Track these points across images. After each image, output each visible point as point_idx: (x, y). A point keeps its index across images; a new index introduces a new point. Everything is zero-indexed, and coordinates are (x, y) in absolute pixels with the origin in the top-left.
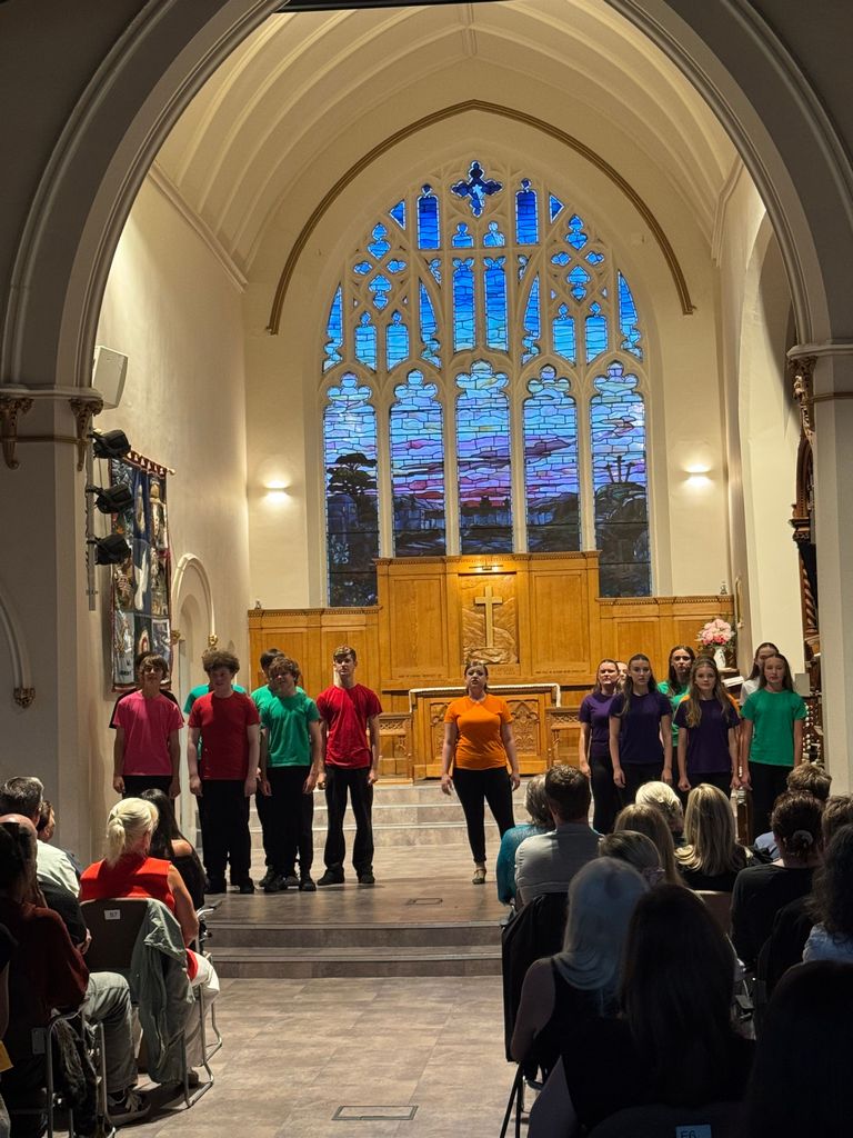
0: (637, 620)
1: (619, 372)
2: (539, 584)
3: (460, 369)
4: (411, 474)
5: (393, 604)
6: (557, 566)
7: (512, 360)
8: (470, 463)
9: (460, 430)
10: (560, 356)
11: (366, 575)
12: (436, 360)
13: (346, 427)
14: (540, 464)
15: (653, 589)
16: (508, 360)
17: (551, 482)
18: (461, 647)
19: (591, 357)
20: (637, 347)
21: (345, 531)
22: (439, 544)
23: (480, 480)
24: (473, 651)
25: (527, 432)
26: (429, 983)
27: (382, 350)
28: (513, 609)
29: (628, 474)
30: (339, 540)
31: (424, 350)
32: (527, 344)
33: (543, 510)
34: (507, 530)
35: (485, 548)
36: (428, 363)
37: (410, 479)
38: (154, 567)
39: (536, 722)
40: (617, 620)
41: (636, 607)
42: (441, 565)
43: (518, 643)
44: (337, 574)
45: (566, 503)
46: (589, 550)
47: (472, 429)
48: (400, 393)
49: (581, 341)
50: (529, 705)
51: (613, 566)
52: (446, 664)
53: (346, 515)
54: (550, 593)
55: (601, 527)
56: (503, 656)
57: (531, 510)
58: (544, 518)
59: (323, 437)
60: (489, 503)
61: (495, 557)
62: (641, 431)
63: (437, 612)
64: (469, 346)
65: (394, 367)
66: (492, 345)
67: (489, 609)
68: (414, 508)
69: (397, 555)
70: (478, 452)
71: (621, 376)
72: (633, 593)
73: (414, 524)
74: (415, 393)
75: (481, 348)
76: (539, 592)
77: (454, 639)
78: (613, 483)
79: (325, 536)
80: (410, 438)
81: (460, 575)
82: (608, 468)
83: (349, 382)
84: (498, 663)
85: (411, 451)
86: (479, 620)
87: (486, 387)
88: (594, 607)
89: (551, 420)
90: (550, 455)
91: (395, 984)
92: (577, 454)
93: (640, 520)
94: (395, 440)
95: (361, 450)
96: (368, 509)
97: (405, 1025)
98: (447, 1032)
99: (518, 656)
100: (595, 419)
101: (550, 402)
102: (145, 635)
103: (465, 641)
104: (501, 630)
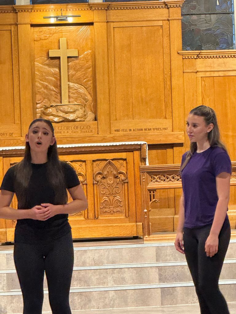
0: (221, 74)
2: (118, 36)
6: (137, 17)
18: (34, 103)
24: (46, 108)
28: (90, 63)
39: (124, 182)
40: (200, 75)
41: (221, 60)
42: (11, 15)
43: (95, 100)
50: (117, 164)
51: (195, 17)
52: (18, 121)
54: (129, 45)
56: (80, 113)
61: (70, 6)
63: (7, 66)
67: (64, 62)
76: (118, 44)
77: (26, 95)
81: (32, 25)
84: (74, 121)
86: (53, 75)
88: (177, 61)
99: (95, 112)
103: (38, 97)
104: (76, 85)
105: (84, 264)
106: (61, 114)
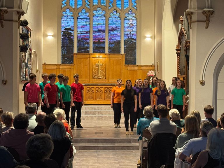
0: (133, 70)
1: (131, 12)
2: (111, 61)
3: (94, 9)
4: (82, 34)
5: (77, 64)
6: (115, 57)
7: (107, 8)
8: (96, 32)
9: (94, 24)
10: (118, 8)
11: (70, 57)
12: (89, 7)
13: (66, 21)
14: (112, 33)
15: (137, 63)
16: (106, 8)
17: (114, 37)
18: (93, 74)
19: (125, 8)
20: (135, 7)
21: (66, 46)
22: (88, 50)
23: (98, 36)
24: (95, 76)
25: (109, 25)
26: (107, 152)
27: (76, 3)
28: (105, 66)
29: (132, 36)
30: (64, 48)
31: (86, 4)
32: (110, 4)
33: (113, 43)
34: (104, 48)
35: (98, 52)
36: (86, 7)
37: (82, 35)
38: (29, 53)
40: (128, 70)
41: (133, 67)
42: (89, 55)
43: (106, 74)
44: (63, 56)
45: (118, 42)
46: (123, 53)
47: (97, 24)
48: (80, 14)
49: (122, 5)
50: (110, 88)
51: (128, 57)
52: (89, 78)
53: (66, 42)
54: (113, 63)
55: (125, 48)
56: (102, 77)
57: (109, 43)
58: (112, 46)
59: (61, 23)
60: (100, 41)
61: (101, 54)
62: (136, 26)
63: (87, 66)
64: (97, 4)
65: (79, 8)
66: (102, 4)
67: (99, 66)
68: (82, 42)
69: (78, 52)
70: (98, 29)
71: (132, 13)
72: (132, 64)
73: (82, 45)
74: (83, 14)
75: (99, 4)
78: (129, 38)
79: (61, 47)
80: (82, 25)
81: (93, 58)
82: (128, 35)
83: (68, 11)
84: (101, 79)
85: (82, 28)
86: (97, 68)
87: (101, 14)
88: (124, 67)
89: (115, 23)
90: (114, 31)
91: (99, 152)
92: (121, 31)
93: (134, 47)
94: (78, 25)
95: (70, 27)
96: (71, 41)
97: (109, 161)
98: (120, 163)
99: (106, 77)
100: (125, 23)
101: (115, 18)
102: (27, 69)
103: (93, 73)
104: (102, 71)
105: (102, 110)
106: (98, 77)
